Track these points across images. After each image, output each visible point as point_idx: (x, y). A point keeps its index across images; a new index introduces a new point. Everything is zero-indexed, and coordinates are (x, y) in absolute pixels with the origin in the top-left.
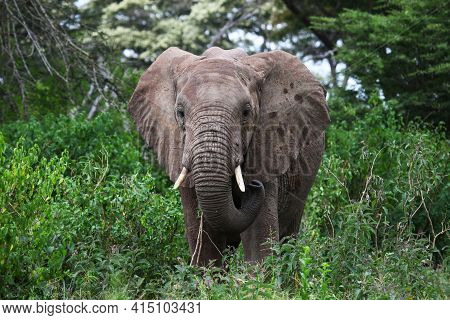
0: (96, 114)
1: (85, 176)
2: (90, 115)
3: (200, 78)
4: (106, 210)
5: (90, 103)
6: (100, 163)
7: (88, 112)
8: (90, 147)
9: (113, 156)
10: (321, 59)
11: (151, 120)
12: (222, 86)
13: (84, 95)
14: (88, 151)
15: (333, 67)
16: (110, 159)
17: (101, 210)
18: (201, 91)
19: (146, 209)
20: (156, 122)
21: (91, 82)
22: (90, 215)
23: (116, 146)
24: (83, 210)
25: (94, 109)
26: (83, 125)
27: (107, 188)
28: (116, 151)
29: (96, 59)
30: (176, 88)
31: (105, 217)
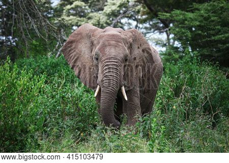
0: (60, 55)
1: (54, 84)
2: (57, 55)
3: (107, 43)
4: (63, 100)
5: (57, 50)
6: (61, 78)
8: (57, 71)
11: (75, 56)
12: (117, 48)
13: (54, 47)
16: (66, 76)
17: (61, 100)
18: (107, 50)
19: (82, 99)
20: (78, 57)
21: (58, 41)
22: (56, 102)
23: (69, 71)
24: (53, 99)
25: (59, 53)
26: (54, 61)
27: (64, 90)
28: (68, 73)
29: (60, 30)
30: (92, 44)
31: (63, 103)
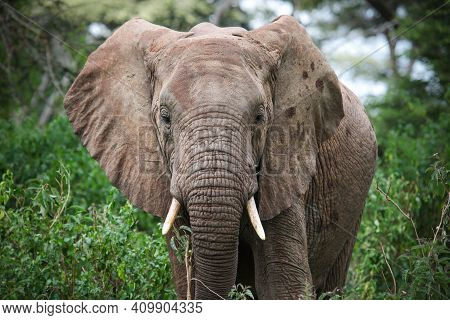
0: (51, 118)
1: (37, 208)
2: (43, 120)
3: (194, 68)
4: (67, 257)
5: (42, 102)
6: (59, 189)
7: (40, 114)
8: (44, 166)
9: (77, 178)
10: (375, 35)
11: (104, 118)
12: (225, 82)
13: (33, 91)
14: (40, 171)
15: (392, 47)
16: (72, 183)
17: (59, 257)
18: (197, 88)
19: (125, 253)
20: (113, 121)
21: (43, 72)
22: (44, 264)
23: (81, 164)
24: (34, 257)
25: (47, 111)
26: (34, 135)
27: (69, 225)
28: (80, 171)
29: (49, 38)
30: (152, 75)
31: (66, 267)
